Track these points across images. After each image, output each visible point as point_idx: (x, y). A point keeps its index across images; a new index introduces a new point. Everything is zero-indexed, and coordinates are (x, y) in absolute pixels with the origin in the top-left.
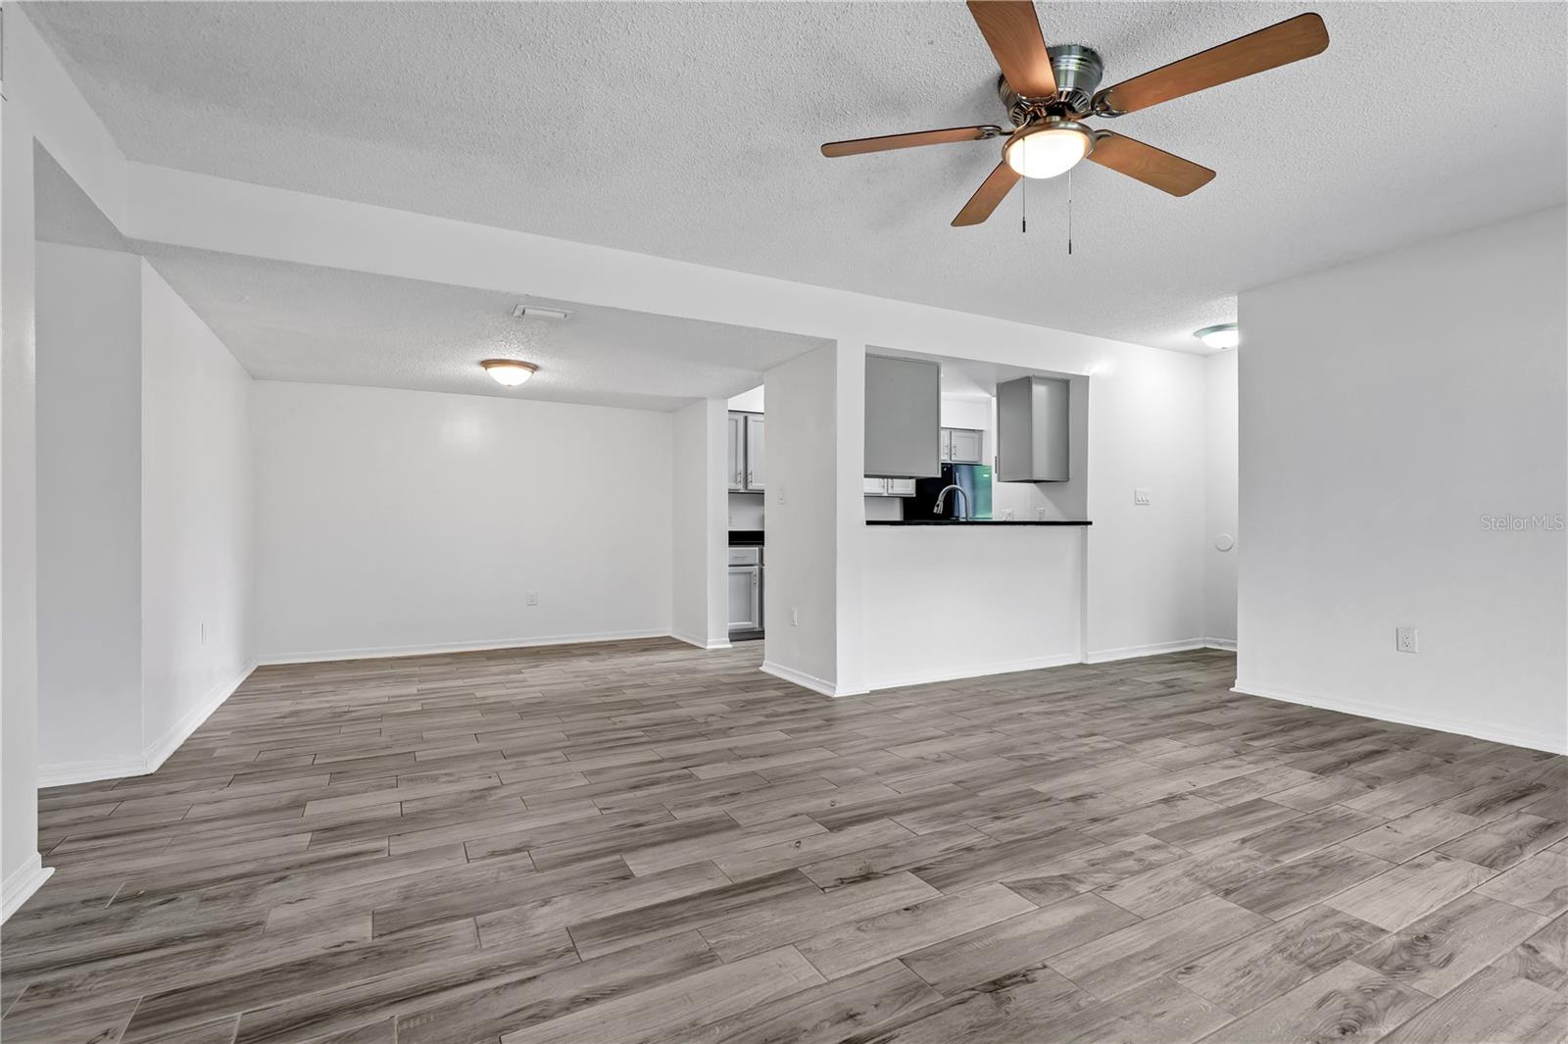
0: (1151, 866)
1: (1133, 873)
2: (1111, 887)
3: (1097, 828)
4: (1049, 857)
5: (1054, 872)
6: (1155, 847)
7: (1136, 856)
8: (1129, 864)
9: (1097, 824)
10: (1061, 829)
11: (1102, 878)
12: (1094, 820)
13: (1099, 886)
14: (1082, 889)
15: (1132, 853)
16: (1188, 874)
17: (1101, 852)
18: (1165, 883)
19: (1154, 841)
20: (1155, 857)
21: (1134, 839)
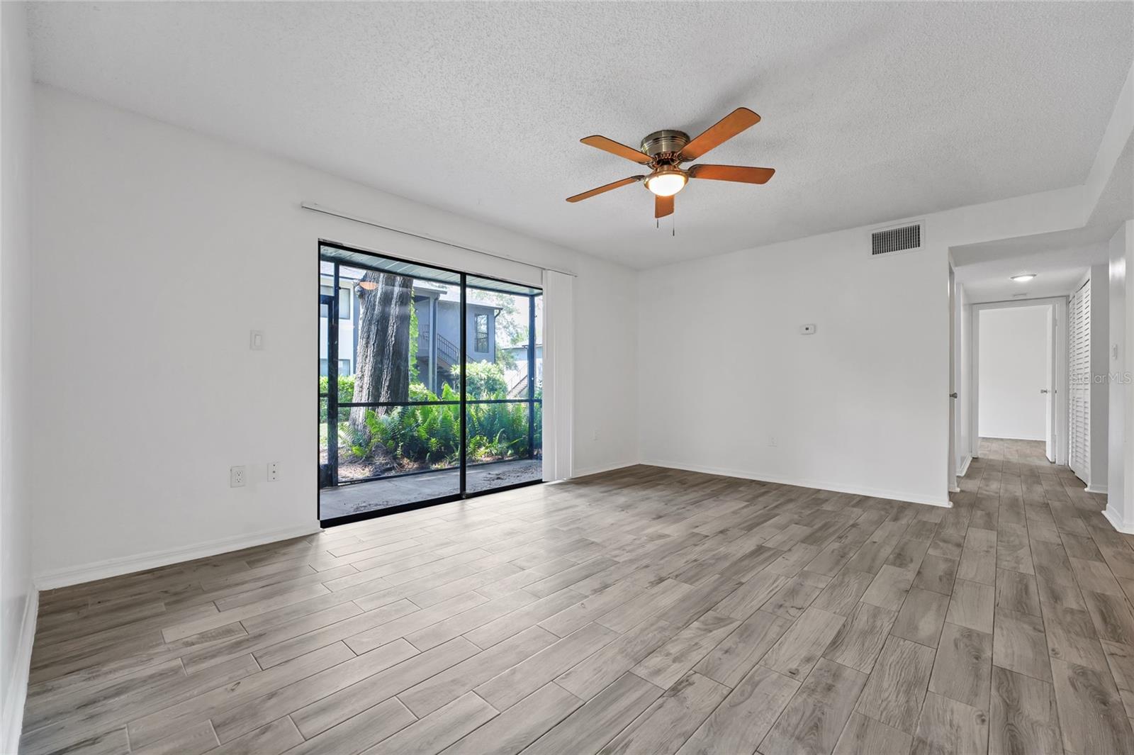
0: (619, 549)
1: (627, 545)
2: (635, 539)
3: (645, 562)
4: (662, 546)
5: (657, 542)
6: (616, 556)
7: (625, 551)
8: (628, 548)
9: (644, 565)
10: (662, 558)
11: (638, 542)
12: (647, 567)
13: (639, 539)
14: (645, 538)
15: (627, 552)
16: (605, 547)
17: (641, 551)
18: (615, 543)
19: (616, 559)
20: (617, 552)
21: (626, 559)
